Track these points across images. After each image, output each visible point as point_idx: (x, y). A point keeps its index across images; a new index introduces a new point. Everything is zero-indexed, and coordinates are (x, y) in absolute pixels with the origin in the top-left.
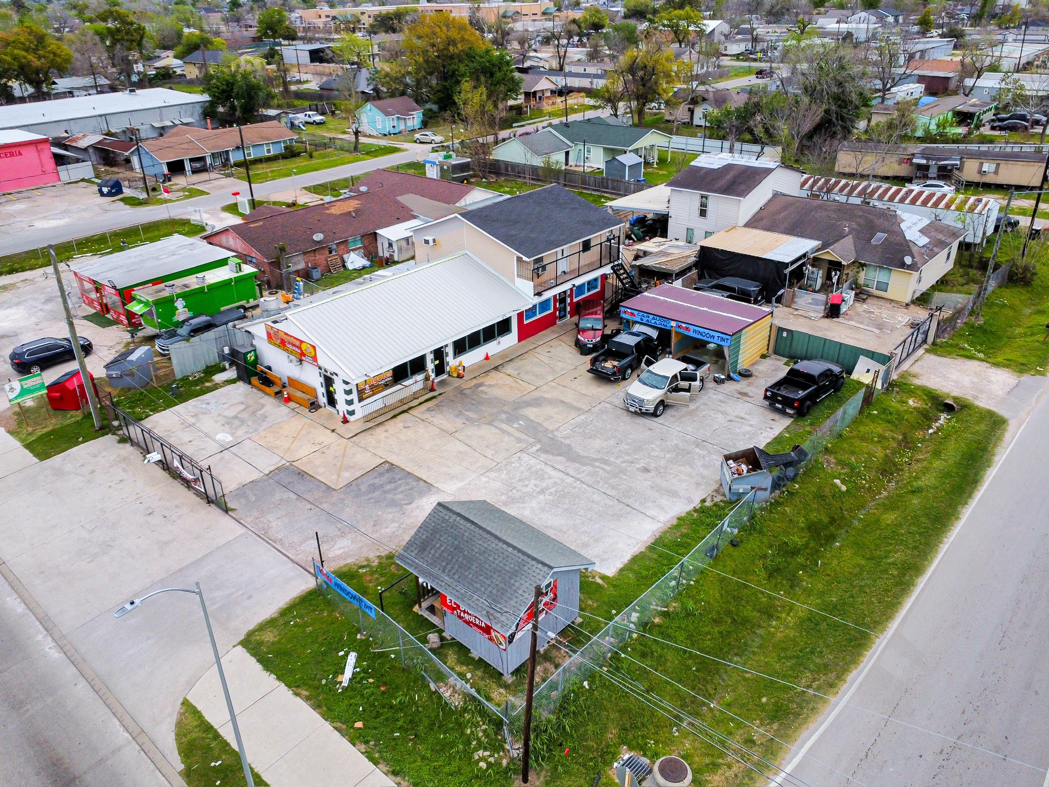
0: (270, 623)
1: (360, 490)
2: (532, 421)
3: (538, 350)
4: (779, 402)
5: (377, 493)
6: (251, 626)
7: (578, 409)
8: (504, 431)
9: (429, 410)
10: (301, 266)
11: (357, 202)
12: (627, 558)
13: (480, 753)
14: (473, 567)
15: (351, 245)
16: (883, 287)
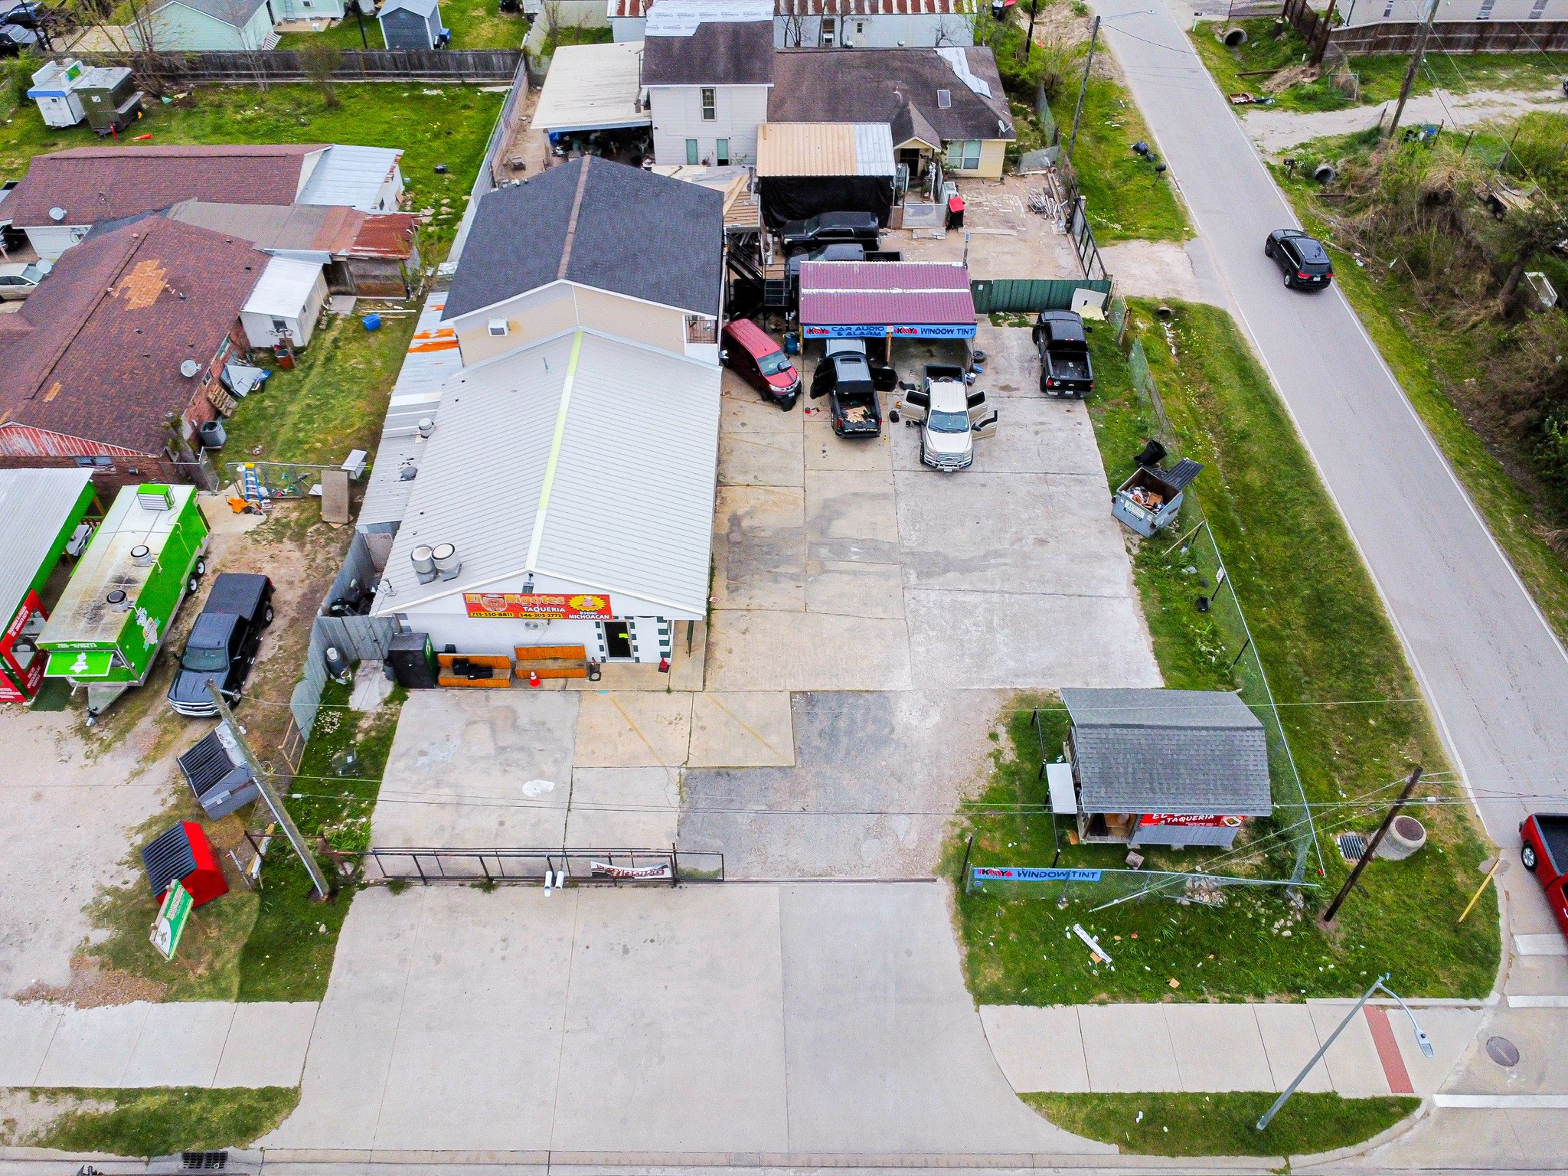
0: (972, 965)
1: (819, 749)
2: (862, 541)
4: (1070, 389)
5: (844, 740)
6: (959, 979)
7: (884, 496)
8: (855, 573)
11: (151, 264)
12: (1151, 657)
13: (1277, 925)
14: (1182, 771)
16: (974, 164)
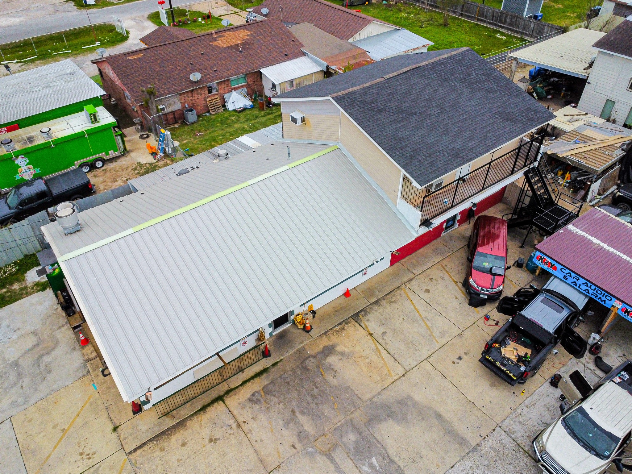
3: (414, 285)
10: (177, 106)
11: (247, 32)
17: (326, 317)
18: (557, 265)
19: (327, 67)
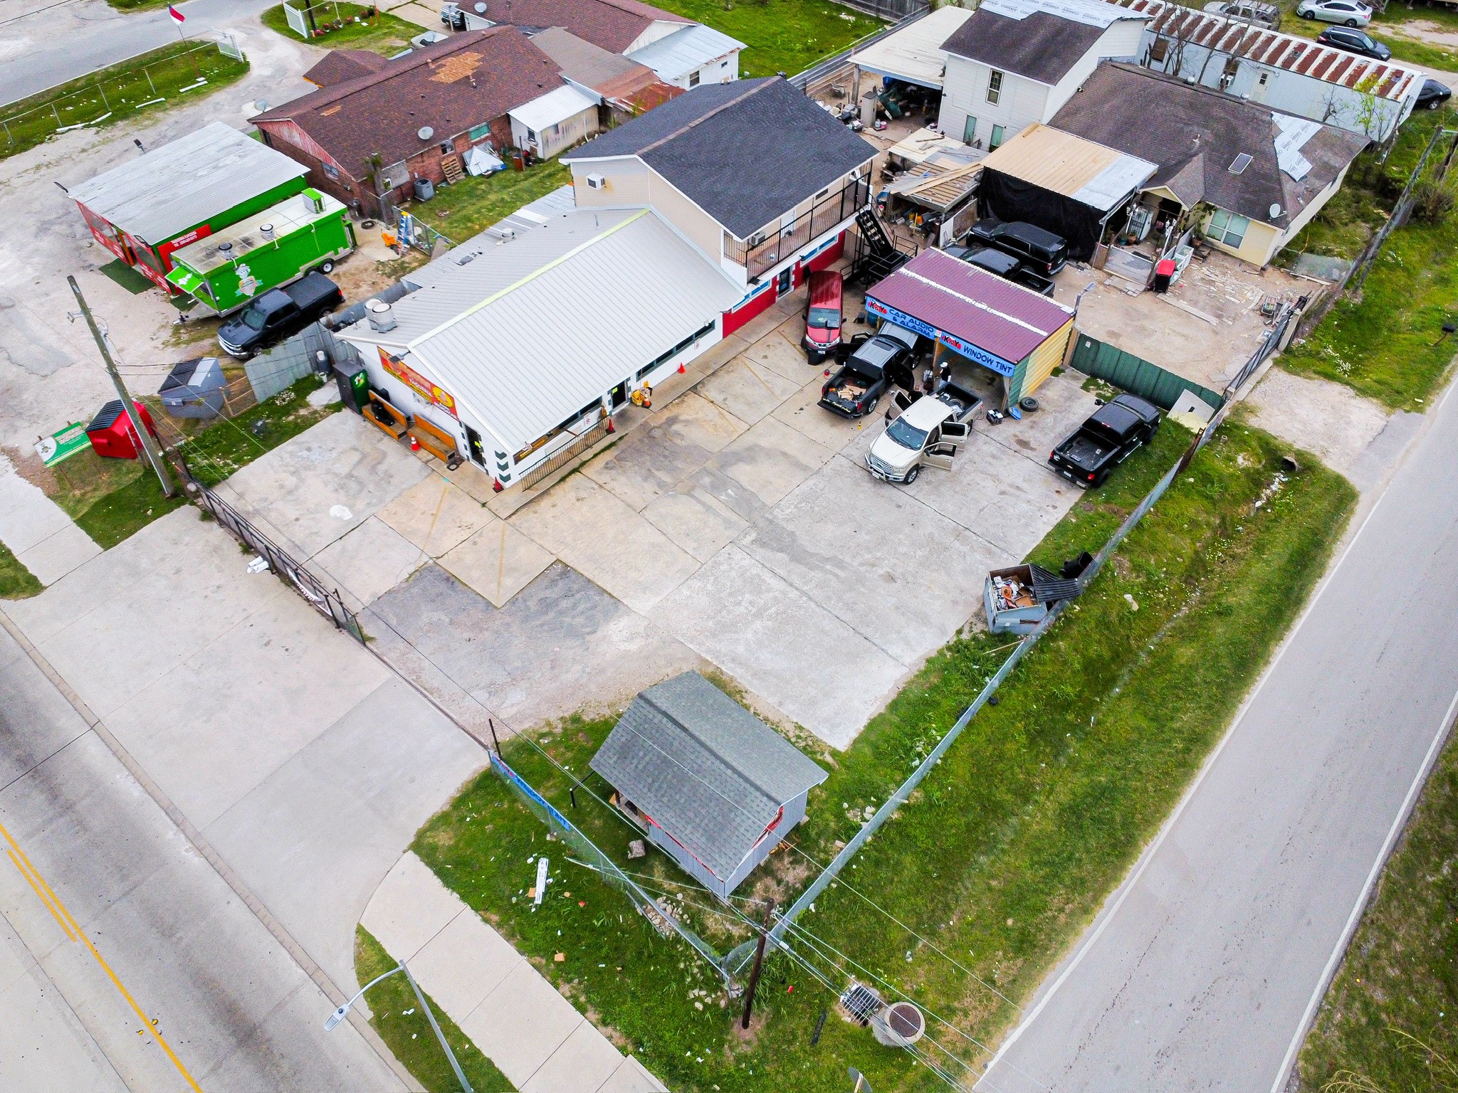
0: (441, 820)
1: (528, 608)
2: (745, 490)
3: (750, 353)
4: (1069, 470)
5: (551, 615)
6: (421, 823)
7: (805, 468)
8: (708, 508)
9: (607, 467)
10: (404, 178)
11: (477, 56)
12: (863, 723)
13: (696, 992)
15: (473, 135)
16: (1235, 241)
17: (663, 393)
18: (888, 309)
19: (603, 100)
